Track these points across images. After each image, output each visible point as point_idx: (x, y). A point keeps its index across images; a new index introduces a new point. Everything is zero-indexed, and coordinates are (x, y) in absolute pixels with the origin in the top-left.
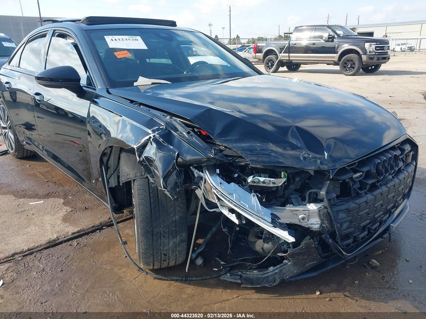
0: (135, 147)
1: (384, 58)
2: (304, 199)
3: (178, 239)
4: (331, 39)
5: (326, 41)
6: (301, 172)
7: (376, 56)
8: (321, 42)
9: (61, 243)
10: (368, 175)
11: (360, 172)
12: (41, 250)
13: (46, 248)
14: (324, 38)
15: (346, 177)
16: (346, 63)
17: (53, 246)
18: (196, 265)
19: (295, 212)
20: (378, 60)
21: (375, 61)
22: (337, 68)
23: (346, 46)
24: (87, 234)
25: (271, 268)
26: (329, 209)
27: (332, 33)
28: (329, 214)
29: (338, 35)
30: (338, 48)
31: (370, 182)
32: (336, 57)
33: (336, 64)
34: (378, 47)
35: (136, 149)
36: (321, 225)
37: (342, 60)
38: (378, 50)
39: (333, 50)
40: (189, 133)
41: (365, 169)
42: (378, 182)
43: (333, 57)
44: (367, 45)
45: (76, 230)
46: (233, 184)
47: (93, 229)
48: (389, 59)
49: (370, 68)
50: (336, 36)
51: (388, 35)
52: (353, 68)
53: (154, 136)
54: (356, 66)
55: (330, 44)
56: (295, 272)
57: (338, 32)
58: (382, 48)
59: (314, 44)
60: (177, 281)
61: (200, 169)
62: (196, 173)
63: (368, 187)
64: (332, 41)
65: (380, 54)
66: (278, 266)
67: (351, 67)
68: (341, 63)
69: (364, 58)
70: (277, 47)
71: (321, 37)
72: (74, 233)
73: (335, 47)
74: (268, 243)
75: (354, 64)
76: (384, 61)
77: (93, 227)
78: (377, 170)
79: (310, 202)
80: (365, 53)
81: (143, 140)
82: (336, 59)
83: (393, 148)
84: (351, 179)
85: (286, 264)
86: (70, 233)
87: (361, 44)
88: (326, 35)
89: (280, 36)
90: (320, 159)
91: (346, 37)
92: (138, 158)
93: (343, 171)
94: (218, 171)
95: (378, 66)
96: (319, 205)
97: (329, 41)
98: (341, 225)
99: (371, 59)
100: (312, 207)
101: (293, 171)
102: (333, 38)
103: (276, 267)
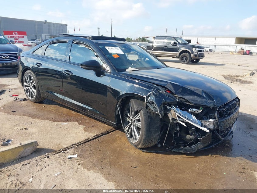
0: (145, 96)
1: (202, 56)
2: (208, 118)
3: (158, 134)
4: (175, 44)
5: (172, 45)
6: (208, 107)
7: (198, 55)
8: (170, 46)
9: (90, 140)
10: (228, 110)
11: (225, 108)
12: (83, 143)
13: (85, 142)
14: (171, 44)
15: (221, 110)
16: (183, 57)
17: (88, 142)
18: (158, 147)
19: (205, 122)
20: (199, 57)
21: (197, 57)
22: (178, 59)
23: (183, 49)
24: (100, 136)
25: (194, 145)
26: (218, 121)
27: (175, 41)
28: (217, 123)
29: (179, 43)
30: (179, 49)
31: (229, 112)
32: (177, 54)
33: (177, 57)
34: (199, 50)
35: (145, 97)
36: (214, 127)
37: (181, 56)
38: (199, 52)
39: (176, 50)
40: (166, 92)
41: (227, 107)
42: (231, 112)
43: (176, 54)
44: (194, 49)
45: (95, 135)
46: (184, 111)
47: (102, 134)
48: (204, 56)
49: (195, 61)
50: (178, 43)
51: (199, 42)
52: (187, 60)
53: (153, 93)
54: (188, 60)
55: (175, 47)
56: (202, 146)
57: (179, 41)
58: (201, 51)
59: (166, 46)
60: (153, 153)
61: (170, 106)
62: (168, 107)
63: (228, 114)
64: (176, 45)
65: (200, 54)
66: (196, 144)
67: (185, 60)
68: (180, 57)
69: (192, 55)
70: (146, 47)
71: (170, 43)
72: (94, 136)
73: (177, 49)
74: (192, 135)
75: (187, 58)
76: (202, 57)
77: (101, 133)
78: (231, 108)
79: (210, 119)
80: (193, 53)
81: (149, 94)
82: (178, 55)
83: (233, 100)
84: (223, 111)
85: (199, 143)
86: (92, 136)
87: (191, 48)
88: (172, 42)
89: (139, 38)
90: (213, 102)
91: (183, 44)
92: (146, 101)
93: (220, 108)
94: (177, 106)
95: (198, 60)
96: (214, 120)
97: (174, 45)
98: (221, 127)
99: (196, 56)
100: (211, 120)
101: (205, 107)
102: (177, 43)
103: (195, 145)
